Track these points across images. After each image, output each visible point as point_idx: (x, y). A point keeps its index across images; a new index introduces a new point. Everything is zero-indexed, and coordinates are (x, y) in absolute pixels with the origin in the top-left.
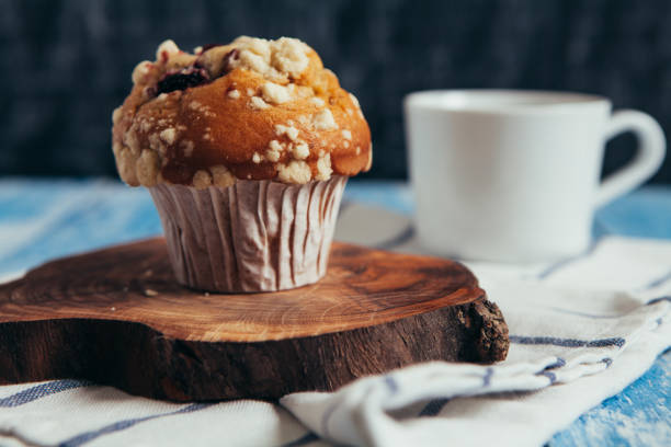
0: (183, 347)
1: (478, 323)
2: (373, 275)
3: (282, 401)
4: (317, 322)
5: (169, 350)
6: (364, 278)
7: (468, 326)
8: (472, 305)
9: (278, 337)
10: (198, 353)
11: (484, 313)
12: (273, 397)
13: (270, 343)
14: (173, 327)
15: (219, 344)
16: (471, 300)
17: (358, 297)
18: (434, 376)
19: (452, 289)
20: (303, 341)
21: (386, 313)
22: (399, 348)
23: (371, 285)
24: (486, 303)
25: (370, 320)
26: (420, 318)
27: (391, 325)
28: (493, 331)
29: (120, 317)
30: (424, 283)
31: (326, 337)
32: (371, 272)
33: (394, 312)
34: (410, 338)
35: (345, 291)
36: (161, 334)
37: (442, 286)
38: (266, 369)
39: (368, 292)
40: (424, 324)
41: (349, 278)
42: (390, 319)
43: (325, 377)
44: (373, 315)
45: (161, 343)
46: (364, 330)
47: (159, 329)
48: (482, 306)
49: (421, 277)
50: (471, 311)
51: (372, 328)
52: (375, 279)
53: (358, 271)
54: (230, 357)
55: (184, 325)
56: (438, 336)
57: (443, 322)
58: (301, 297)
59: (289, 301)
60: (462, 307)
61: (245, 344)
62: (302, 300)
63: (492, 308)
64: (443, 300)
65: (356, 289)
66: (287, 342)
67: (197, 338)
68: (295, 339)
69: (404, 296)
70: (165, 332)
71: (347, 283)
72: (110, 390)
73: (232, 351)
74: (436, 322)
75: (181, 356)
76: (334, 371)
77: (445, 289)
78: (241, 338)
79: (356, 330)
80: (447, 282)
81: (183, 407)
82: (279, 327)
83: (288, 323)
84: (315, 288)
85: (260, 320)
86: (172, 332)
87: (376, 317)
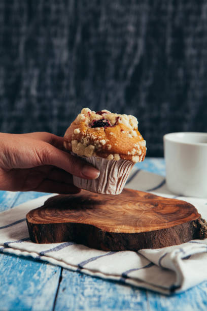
0: (109, 234)
1: (199, 226)
2: (161, 207)
3: (139, 251)
4: (149, 226)
5: (104, 235)
6: (159, 208)
7: (196, 227)
8: (197, 220)
9: (139, 231)
10: (113, 236)
11: (201, 223)
12: (136, 250)
13: (136, 234)
14: (103, 227)
15: (120, 233)
16: (197, 218)
17: (160, 216)
18: (193, 248)
19: (189, 214)
20: (147, 233)
21: (170, 223)
22: (175, 235)
23: (162, 211)
24: (202, 220)
25: (166, 226)
26: (182, 225)
27: (173, 228)
28: (204, 229)
29: (84, 222)
30: (179, 211)
31: (153, 232)
32: (159, 206)
33: (173, 222)
34: (178, 231)
35: (154, 213)
36: (100, 229)
37: (186, 212)
38: (134, 242)
39: (162, 214)
40: (183, 227)
41: (153, 208)
42: (173, 226)
43: (152, 244)
44: (166, 224)
45: (101, 233)
46: (165, 229)
47: (99, 228)
48: (201, 221)
49: (177, 208)
50: (197, 222)
51: (167, 229)
52: (163, 209)
53: (156, 205)
54: (123, 237)
55: (107, 226)
56: (187, 230)
57: (188, 226)
58: (140, 216)
59: (137, 217)
60: (194, 221)
61: (129, 234)
62: (141, 217)
63: (204, 221)
64: (187, 218)
65: (158, 213)
66: (142, 233)
67: (113, 232)
68: (144, 232)
69: (174, 216)
70: (101, 229)
71: (153, 210)
72: (82, 246)
73: (124, 236)
74: (186, 226)
75: (108, 237)
76: (155, 242)
77: (187, 214)
78: (127, 232)
79: (162, 230)
80: (187, 211)
81: (108, 253)
82: (138, 228)
83: (140, 226)
84: (144, 212)
85: (130, 225)
86: (104, 229)
87: (168, 225)
